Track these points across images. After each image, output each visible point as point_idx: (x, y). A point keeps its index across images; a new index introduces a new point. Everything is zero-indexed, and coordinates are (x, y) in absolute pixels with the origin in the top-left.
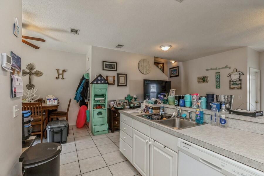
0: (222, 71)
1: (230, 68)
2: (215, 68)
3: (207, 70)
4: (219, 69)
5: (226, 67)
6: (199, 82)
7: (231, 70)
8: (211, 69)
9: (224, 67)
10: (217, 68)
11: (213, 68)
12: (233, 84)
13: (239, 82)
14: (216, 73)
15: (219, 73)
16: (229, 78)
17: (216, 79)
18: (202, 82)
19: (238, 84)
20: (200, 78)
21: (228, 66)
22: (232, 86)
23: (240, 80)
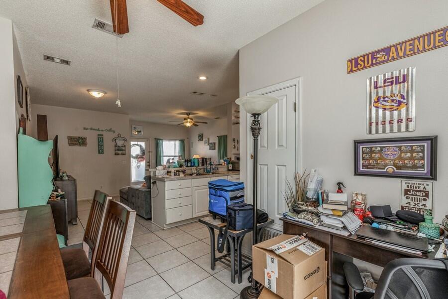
0: (105, 134)
1: (114, 132)
2: (97, 128)
3: (85, 129)
4: (102, 131)
5: (110, 130)
6: (70, 144)
7: (115, 135)
8: (91, 129)
9: (108, 129)
10: (100, 129)
11: (93, 128)
12: (118, 150)
13: (124, 148)
14: (99, 135)
15: (102, 135)
16: (114, 143)
17: (99, 142)
18: (77, 144)
19: (122, 150)
20: (74, 139)
21: (113, 130)
22: (116, 152)
23: (125, 146)
